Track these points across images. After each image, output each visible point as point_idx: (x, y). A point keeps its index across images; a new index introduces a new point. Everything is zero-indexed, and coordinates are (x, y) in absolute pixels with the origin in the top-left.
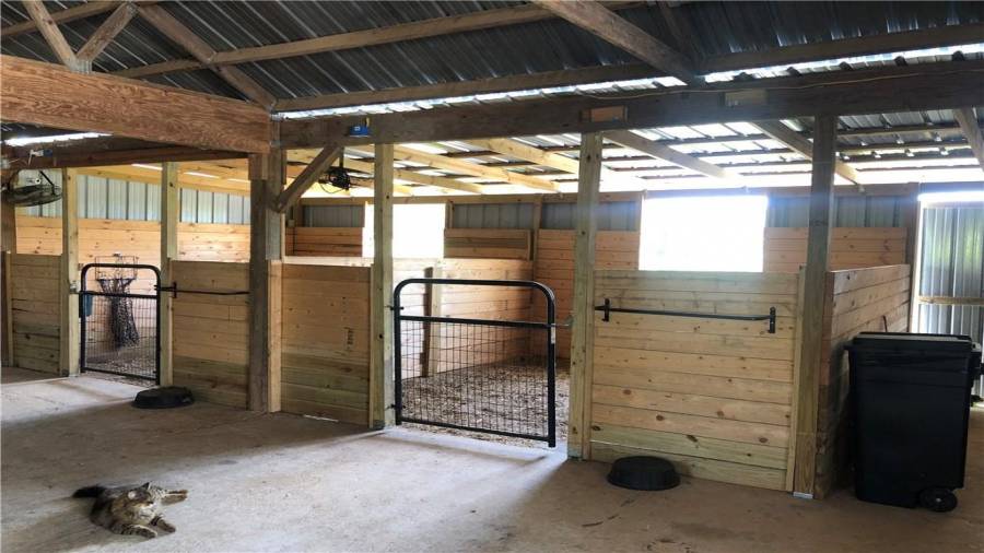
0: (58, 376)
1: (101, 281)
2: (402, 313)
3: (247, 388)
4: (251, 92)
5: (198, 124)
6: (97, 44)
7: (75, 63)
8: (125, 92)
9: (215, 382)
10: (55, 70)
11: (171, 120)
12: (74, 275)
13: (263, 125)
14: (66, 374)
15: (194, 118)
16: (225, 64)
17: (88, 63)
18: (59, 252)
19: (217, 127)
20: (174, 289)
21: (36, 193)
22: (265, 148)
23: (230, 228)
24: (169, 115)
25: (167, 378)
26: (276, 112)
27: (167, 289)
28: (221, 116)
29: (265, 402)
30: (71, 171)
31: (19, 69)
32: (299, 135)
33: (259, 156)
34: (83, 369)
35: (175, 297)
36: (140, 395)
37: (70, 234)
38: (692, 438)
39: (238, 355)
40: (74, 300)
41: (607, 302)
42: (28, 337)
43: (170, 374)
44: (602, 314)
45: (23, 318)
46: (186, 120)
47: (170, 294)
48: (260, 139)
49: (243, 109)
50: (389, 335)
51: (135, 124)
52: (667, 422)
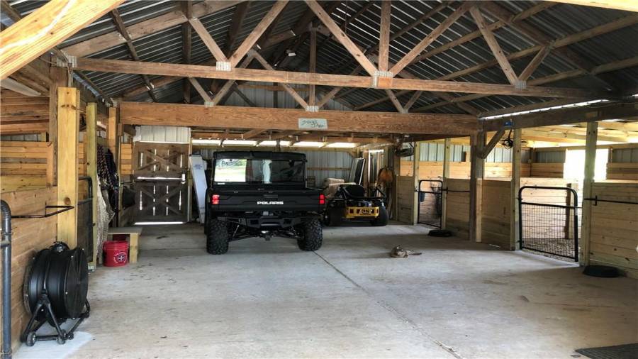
0: (410, 224)
1: (432, 188)
2: (523, 201)
3: (468, 231)
4: (470, 111)
5: (446, 126)
6: (410, 104)
7: (403, 111)
8: (419, 118)
9: (459, 229)
10: (397, 114)
11: (436, 126)
12: (416, 184)
13: (476, 123)
14: (413, 224)
15: (445, 124)
16: (459, 102)
17: (407, 110)
18: (411, 175)
19: (455, 126)
20: (447, 190)
21: (407, 152)
22: (476, 132)
23: (495, 164)
24: (435, 124)
25: (444, 227)
26: (481, 117)
27: (445, 190)
28: (456, 122)
29: (474, 237)
30: (417, 143)
31: (385, 116)
32: (490, 126)
33: (473, 136)
34: (418, 223)
35: (447, 193)
36: (431, 232)
37: (416, 168)
38: (627, 259)
39: (465, 218)
40: (416, 194)
41: (596, 197)
42: (402, 209)
43: (444, 225)
44: (594, 202)
45: (401, 201)
46: (441, 125)
47: (445, 192)
48: (473, 129)
49: (466, 118)
50: (517, 211)
51: (421, 129)
52: (617, 251)
